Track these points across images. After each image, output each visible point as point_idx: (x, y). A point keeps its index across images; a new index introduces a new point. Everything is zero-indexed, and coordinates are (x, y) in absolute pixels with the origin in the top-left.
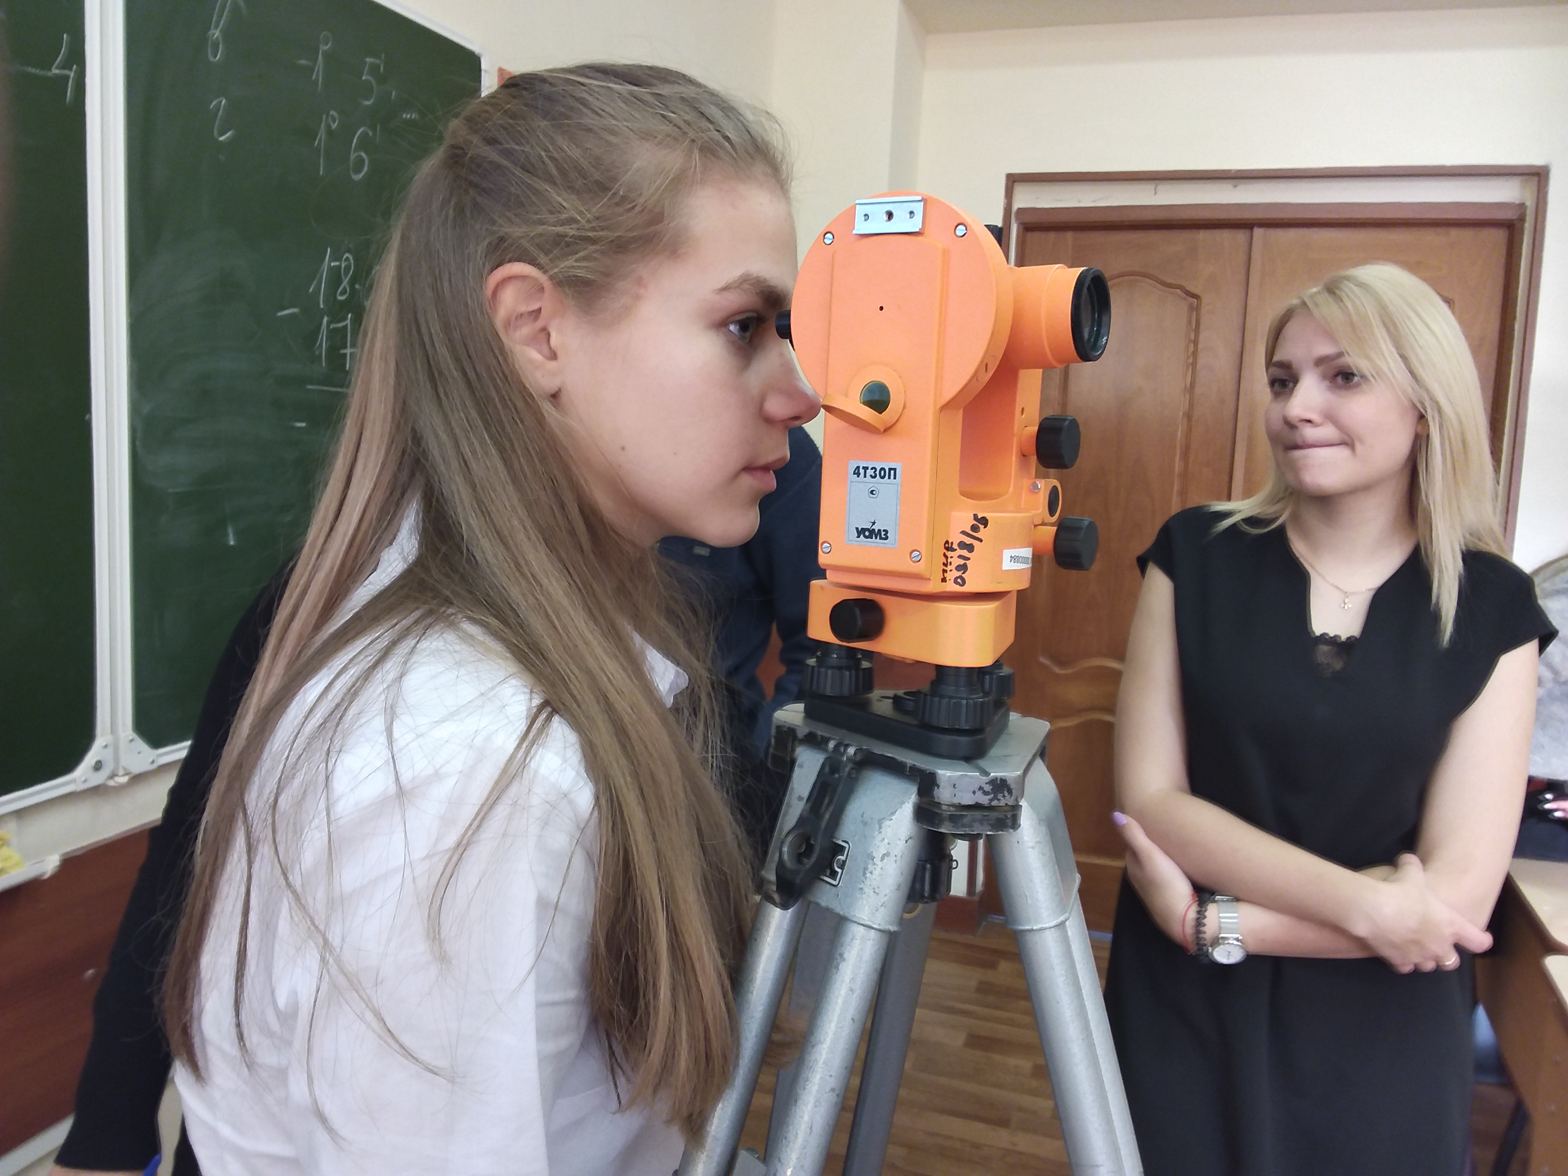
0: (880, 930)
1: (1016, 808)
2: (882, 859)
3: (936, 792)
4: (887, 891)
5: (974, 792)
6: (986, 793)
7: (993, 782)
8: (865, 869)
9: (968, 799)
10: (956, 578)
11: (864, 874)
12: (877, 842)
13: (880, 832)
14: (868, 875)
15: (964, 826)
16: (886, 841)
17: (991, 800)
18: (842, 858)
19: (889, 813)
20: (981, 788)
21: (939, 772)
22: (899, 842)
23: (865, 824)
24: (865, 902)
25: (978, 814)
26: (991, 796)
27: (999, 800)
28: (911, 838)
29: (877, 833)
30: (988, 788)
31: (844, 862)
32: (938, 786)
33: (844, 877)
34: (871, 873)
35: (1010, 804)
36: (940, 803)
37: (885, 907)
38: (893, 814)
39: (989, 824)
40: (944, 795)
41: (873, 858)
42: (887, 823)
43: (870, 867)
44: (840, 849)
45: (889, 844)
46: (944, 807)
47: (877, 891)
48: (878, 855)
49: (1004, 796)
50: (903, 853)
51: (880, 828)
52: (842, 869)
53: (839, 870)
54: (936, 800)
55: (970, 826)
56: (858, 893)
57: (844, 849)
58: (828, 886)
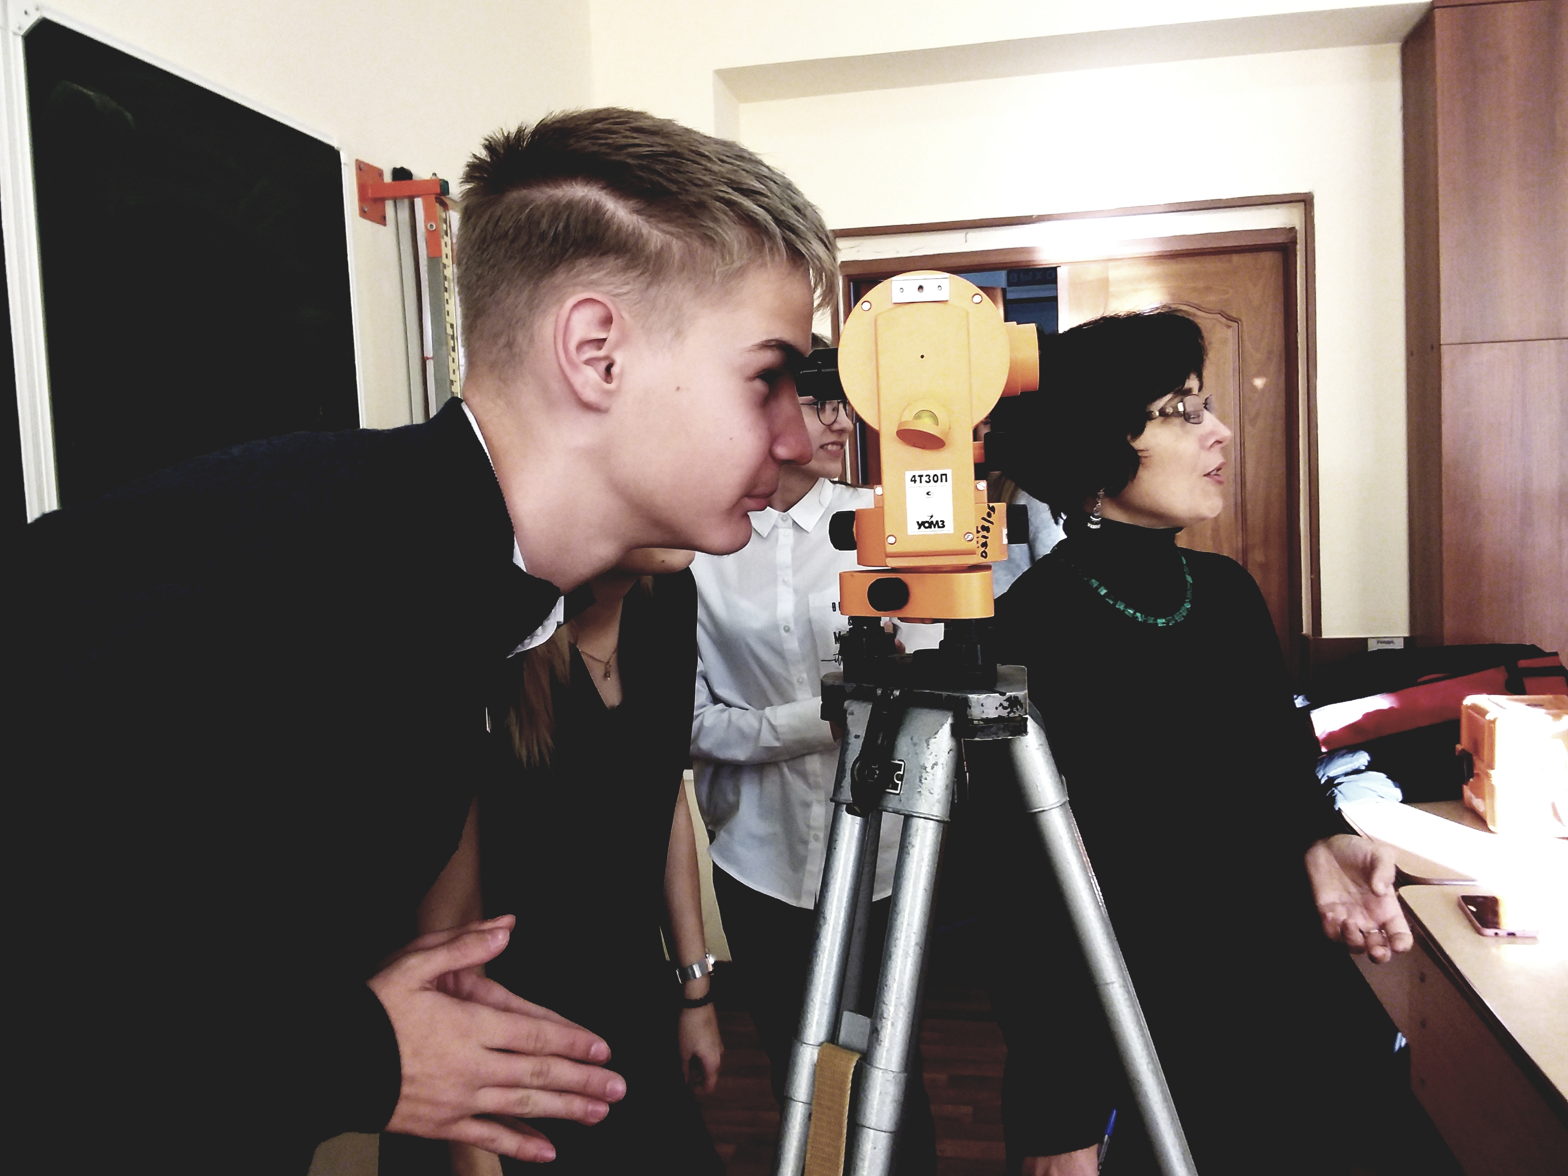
0: (937, 821)
1: (1024, 720)
2: (933, 768)
3: (969, 713)
4: (939, 791)
5: (997, 709)
6: (1005, 709)
7: (1009, 699)
8: (921, 777)
9: (992, 715)
10: (982, 552)
11: (920, 781)
12: (927, 756)
13: (929, 749)
14: (923, 781)
15: (992, 734)
16: (934, 754)
17: (1009, 714)
18: (900, 773)
19: (933, 734)
20: (1002, 706)
21: (970, 698)
22: (944, 754)
23: (914, 746)
24: (924, 801)
25: (1001, 725)
26: (1009, 710)
27: (1014, 713)
28: (950, 750)
30: (1007, 705)
31: (902, 776)
32: (972, 710)
33: (904, 787)
34: (926, 779)
35: (1020, 715)
36: (972, 720)
37: (938, 803)
38: (936, 733)
39: (1007, 732)
40: (976, 713)
41: (925, 768)
42: (933, 740)
43: (924, 775)
44: (897, 767)
46: (975, 722)
47: (932, 792)
48: (929, 766)
49: (1016, 710)
50: (946, 762)
51: (927, 745)
53: (899, 783)
54: (968, 719)
55: (997, 734)
56: (917, 795)
57: (901, 765)
58: (891, 795)
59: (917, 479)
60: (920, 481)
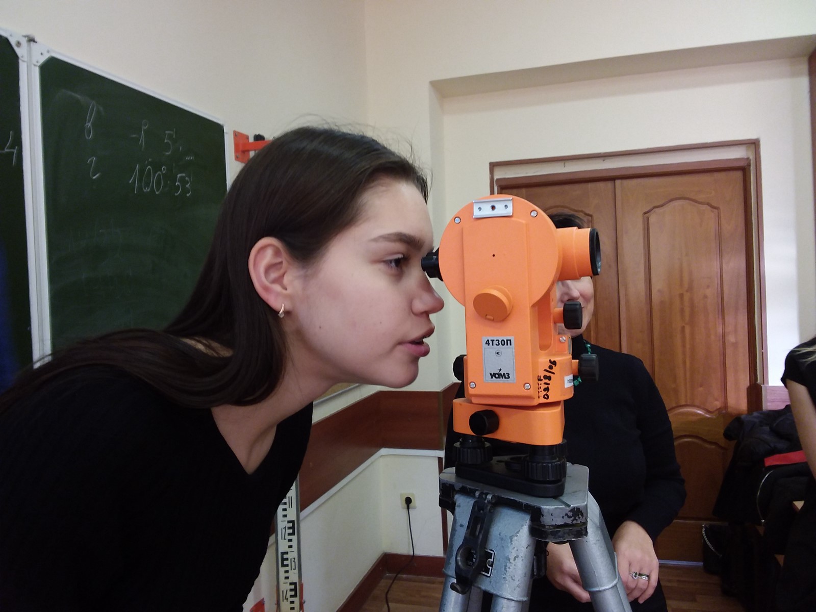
0: (517, 601)
1: (585, 523)
2: (515, 559)
3: (542, 519)
4: (519, 578)
5: (563, 517)
6: (569, 517)
7: (573, 510)
8: (506, 566)
9: (560, 522)
10: (544, 395)
11: (505, 569)
12: (510, 549)
13: (512, 544)
14: (508, 569)
15: (560, 537)
16: (515, 549)
17: (573, 521)
18: (492, 560)
19: (515, 532)
20: (566, 514)
21: (542, 507)
22: (523, 549)
23: (502, 539)
24: (507, 586)
25: (567, 529)
26: (573, 518)
27: (577, 520)
28: (529, 546)
29: (510, 544)
30: (570, 514)
31: (493, 562)
32: (543, 515)
33: (494, 572)
34: (509, 568)
35: (582, 522)
36: (544, 525)
37: (519, 587)
38: (518, 532)
39: (572, 534)
40: (547, 520)
41: (509, 560)
42: (515, 538)
43: (508, 565)
44: (490, 555)
45: (517, 550)
46: (547, 527)
47: (513, 578)
48: (512, 557)
49: (579, 518)
50: (526, 555)
51: (511, 541)
52: (492, 566)
53: (491, 568)
54: (542, 523)
55: (563, 537)
56: (503, 581)
57: (492, 554)
58: (484, 577)
59: (490, 342)
60: (493, 345)
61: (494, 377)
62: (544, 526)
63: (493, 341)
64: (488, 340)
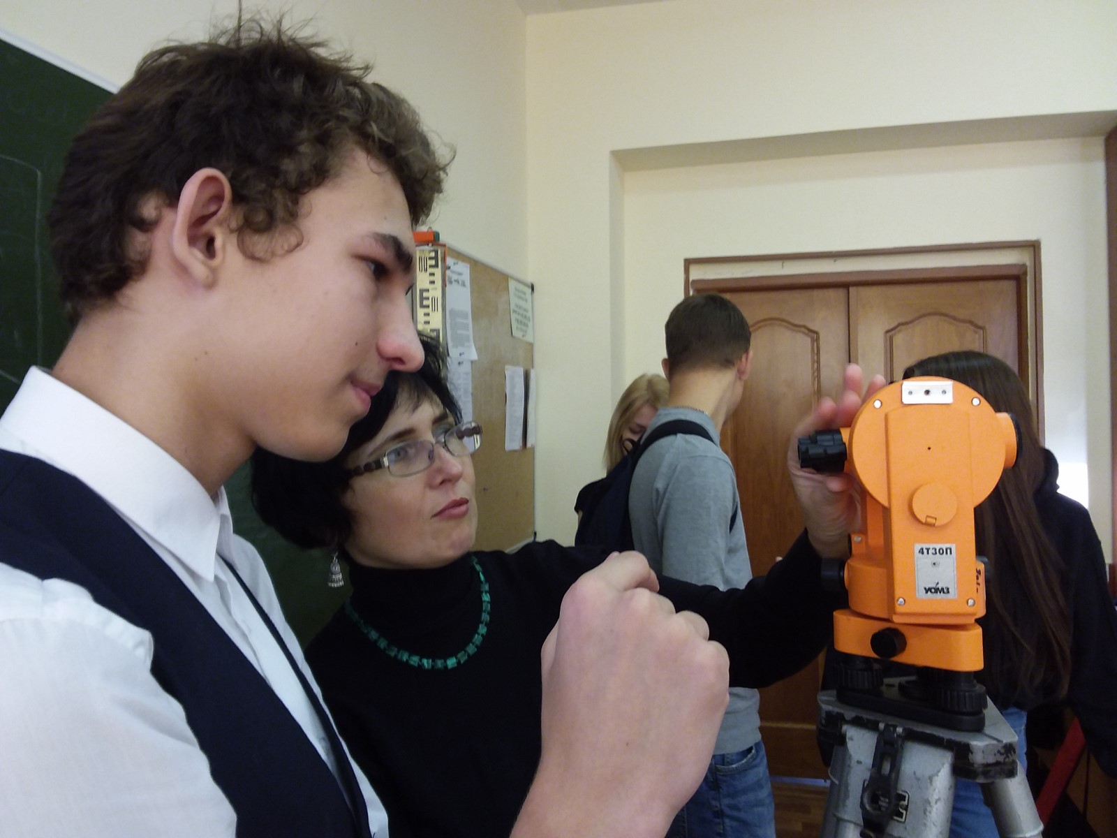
2: (936, 803)
3: (971, 756)
5: (995, 755)
6: (1002, 754)
7: (1004, 747)
8: (926, 810)
9: (991, 760)
11: (925, 813)
12: (930, 791)
14: (928, 813)
15: (990, 777)
16: (937, 790)
17: (1005, 759)
20: (999, 752)
21: (972, 743)
22: (944, 790)
23: (918, 779)
25: (997, 768)
27: (1008, 758)
28: (949, 787)
29: (929, 785)
30: (1003, 751)
31: (907, 806)
32: (972, 753)
33: (909, 817)
34: (930, 812)
36: (973, 763)
38: (937, 773)
39: (1004, 774)
41: (929, 803)
42: (935, 779)
43: (929, 809)
44: (903, 798)
46: (975, 766)
48: (933, 801)
49: (1010, 756)
51: (931, 782)
52: (906, 809)
53: (904, 812)
54: (971, 762)
55: (994, 777)
57: (905, 797)
58: (896, 823)
59: (925, 551)
60: (928, 553)
61: (929, 592)
62: (972, 765)
63: (928, 550)
64: (922, 549)
